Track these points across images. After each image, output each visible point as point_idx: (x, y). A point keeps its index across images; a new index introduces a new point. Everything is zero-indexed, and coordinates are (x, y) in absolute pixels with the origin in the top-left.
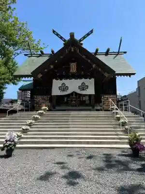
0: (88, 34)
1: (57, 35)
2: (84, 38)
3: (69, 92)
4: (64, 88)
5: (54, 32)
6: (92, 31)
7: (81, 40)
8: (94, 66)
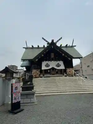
0: (60, 39)
1: (45, 40)
2: (58, 41)
3: (50, 67)
4: (47, 65)
5: (43, 38)
6: (61, 38)
7: (56, 42)
8: (63, 55)
